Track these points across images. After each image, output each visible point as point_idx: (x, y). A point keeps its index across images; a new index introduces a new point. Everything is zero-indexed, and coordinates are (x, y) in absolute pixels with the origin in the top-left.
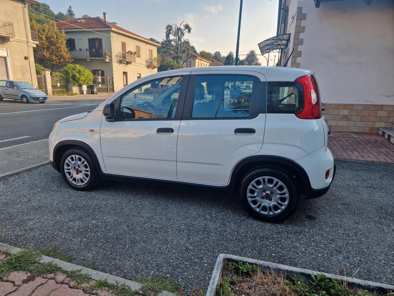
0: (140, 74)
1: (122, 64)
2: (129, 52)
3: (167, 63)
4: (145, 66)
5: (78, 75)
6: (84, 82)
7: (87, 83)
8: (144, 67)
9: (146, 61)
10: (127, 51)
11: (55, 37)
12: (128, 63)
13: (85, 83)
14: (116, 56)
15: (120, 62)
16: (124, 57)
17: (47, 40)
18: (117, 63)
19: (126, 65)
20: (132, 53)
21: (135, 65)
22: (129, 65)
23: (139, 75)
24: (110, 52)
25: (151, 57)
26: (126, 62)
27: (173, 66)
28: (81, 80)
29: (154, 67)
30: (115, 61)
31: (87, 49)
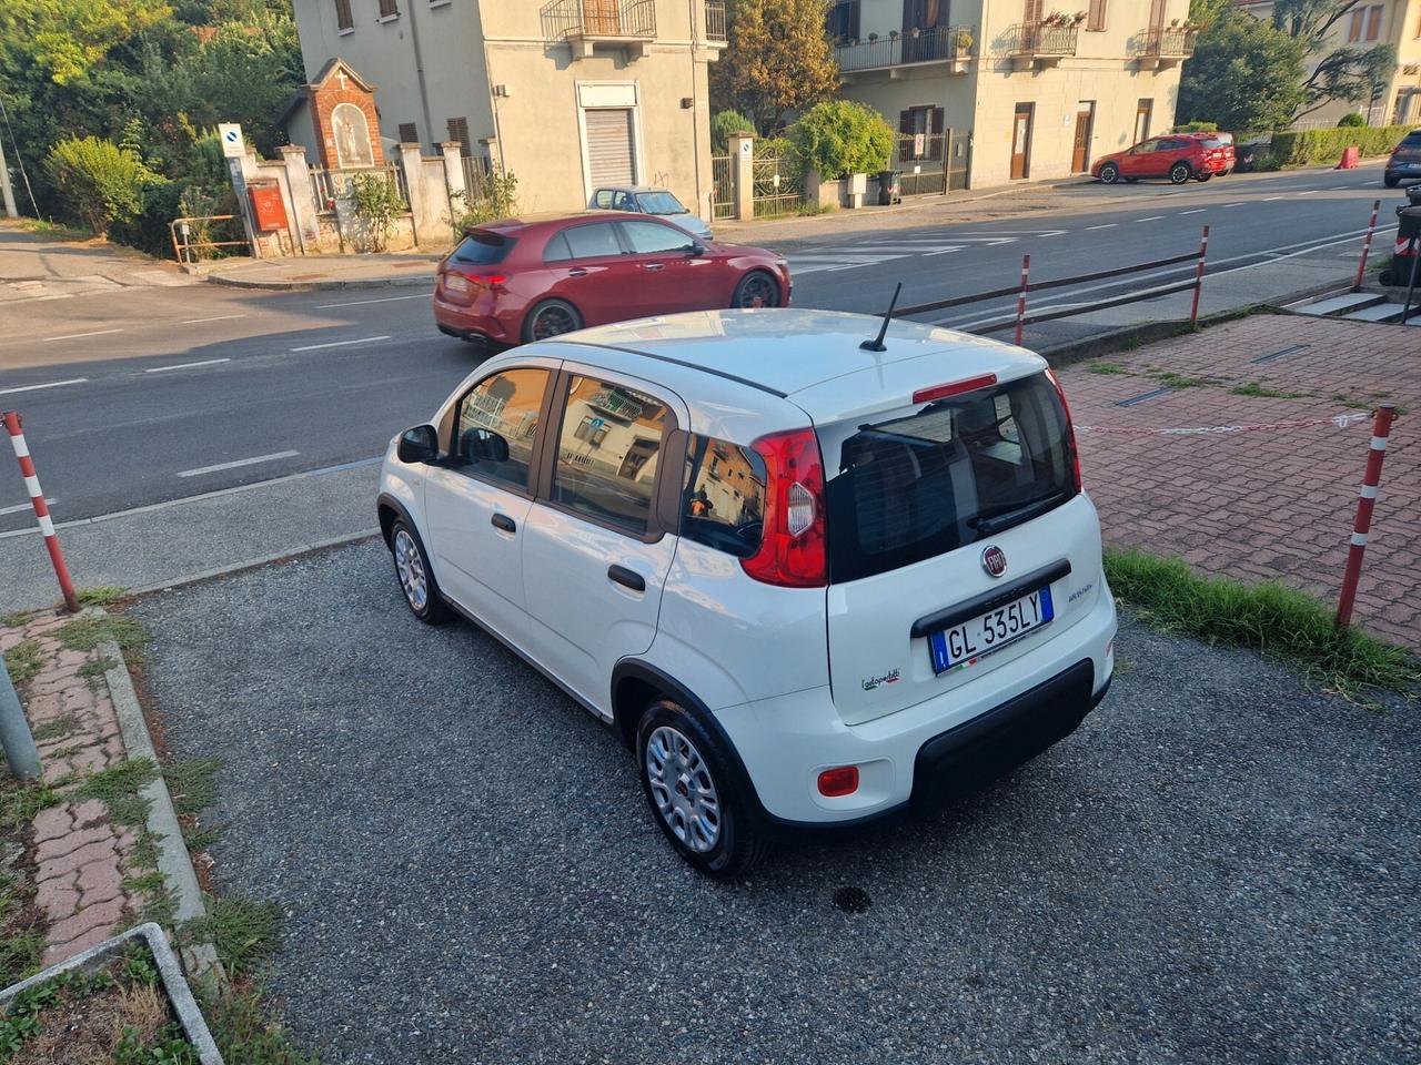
0: (1093, 103)
1: (1019, 74)
2: (1050, 20)
3: (1234, 38)
4: (1121, 65)
5: (838, 141)
6: (858, 163)
7: (870, 165)
8: (1118, 70)
9: (1130, 44)
10: (1045, 16)
11: (792, 10)
12: (1041, 65)
13: (864, 165)
14: (998, 43)
15: (1011, 66)
16: (1030, 40)
17: (766, 23)
18: (996, 71)
19: (1035, 75)
20: (1062, 22)
21: (1073, 69)
22: (1049, 73)
23: (1086, 108)
24: (975, 31)
25: (1155, 23)
26: (1031, 64)
27: (1261, 47)
28: (847, 156)
29: (1165, 65)
30: (991, 65)
31: (893, 34)
